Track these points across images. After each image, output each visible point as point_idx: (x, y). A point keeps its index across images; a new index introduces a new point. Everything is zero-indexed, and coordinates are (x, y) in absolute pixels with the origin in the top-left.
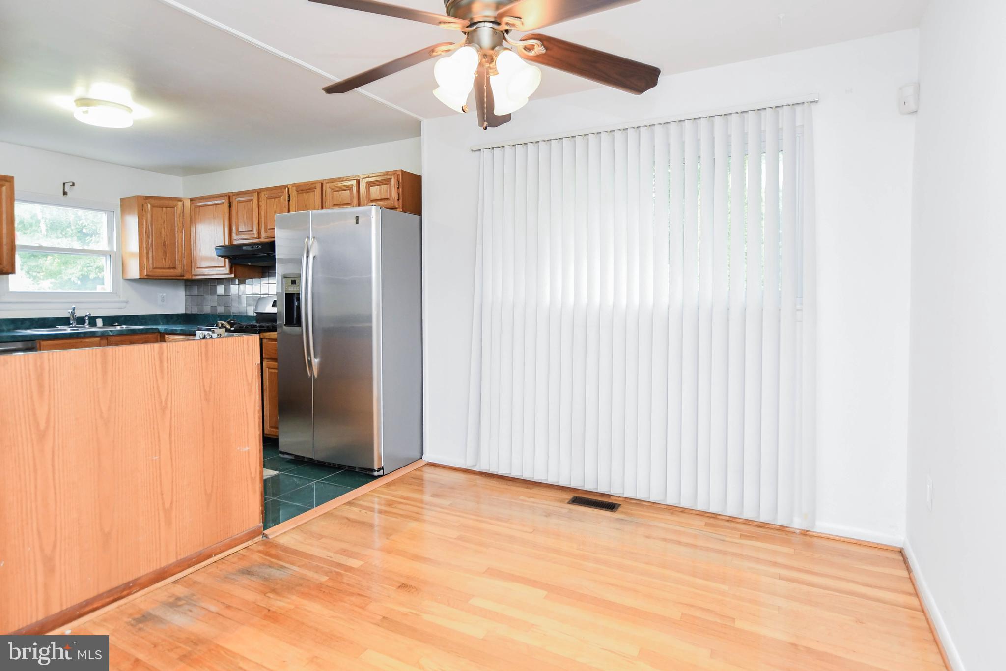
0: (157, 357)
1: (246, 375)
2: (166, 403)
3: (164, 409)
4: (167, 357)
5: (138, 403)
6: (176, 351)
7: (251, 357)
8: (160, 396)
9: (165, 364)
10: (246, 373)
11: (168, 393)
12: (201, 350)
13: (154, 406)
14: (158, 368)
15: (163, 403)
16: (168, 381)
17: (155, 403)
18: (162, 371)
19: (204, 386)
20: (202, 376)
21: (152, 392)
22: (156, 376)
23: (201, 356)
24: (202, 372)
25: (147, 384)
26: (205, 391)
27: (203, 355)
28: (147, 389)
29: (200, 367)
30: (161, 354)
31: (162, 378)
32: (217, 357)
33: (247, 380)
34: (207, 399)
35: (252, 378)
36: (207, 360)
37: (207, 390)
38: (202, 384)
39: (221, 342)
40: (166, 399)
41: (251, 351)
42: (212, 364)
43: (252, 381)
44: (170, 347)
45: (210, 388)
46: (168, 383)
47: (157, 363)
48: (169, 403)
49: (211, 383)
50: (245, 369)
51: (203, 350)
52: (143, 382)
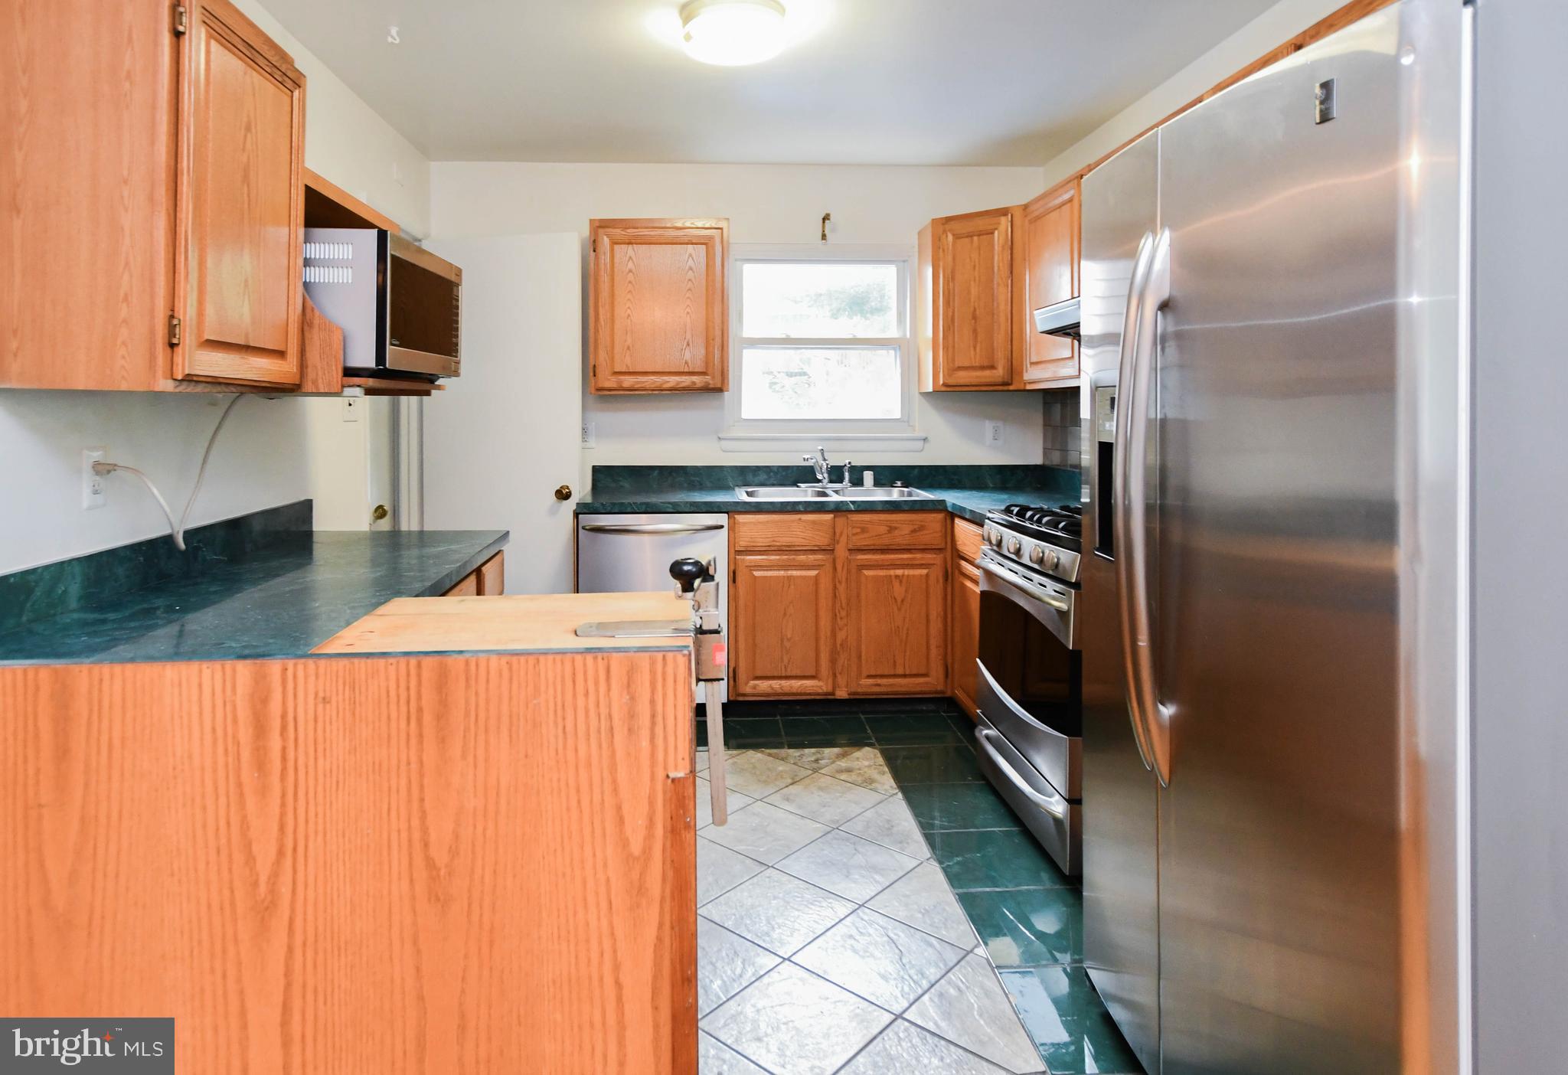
0: (244, 713)
1: (621, 821)
2: (273, 890)
3: (265, 910)
4: (284, 716)
5: (172, 875)
6: (316, 694)
7: (645, 743)
8: (250, 859)
9: (275, 743)
10: (619, 808)
11: (281, 853)
12: (419, 697)
13: (226, 893)
14: (246, 754)
15: (263, 888)
16: (283, 805)
17: (231, 882)
18: (261, 765)
19: (426, 845)
20: (422, 800)
21: (223, 841)
22: (239, 785)
23: (419, 721)
24: (422, 787)
25: (204, 808)
26: (430, 863)
27: (428, 718)
28: (204, 826)
29: (414, 766)
30: (260, 700)
31: (263, 791)
32: (486, 731)
33: (625, 843)
34: (438, 899)
35: (649, 836)
36: (442, 741)
37: (441, 858)
38: (417, 835)
39: (506, 673)
40: (275, 875)
41: (645, 720)
42: (464, 757)
43: (647, 850)
44: (295, 677)
45: (454, 853)
46: (283, 815)
47: (245, 734)
48: (285, 890)
49: (457, 836)
50: (615, 791)
51: (429, 697)
52: (193, 800)
